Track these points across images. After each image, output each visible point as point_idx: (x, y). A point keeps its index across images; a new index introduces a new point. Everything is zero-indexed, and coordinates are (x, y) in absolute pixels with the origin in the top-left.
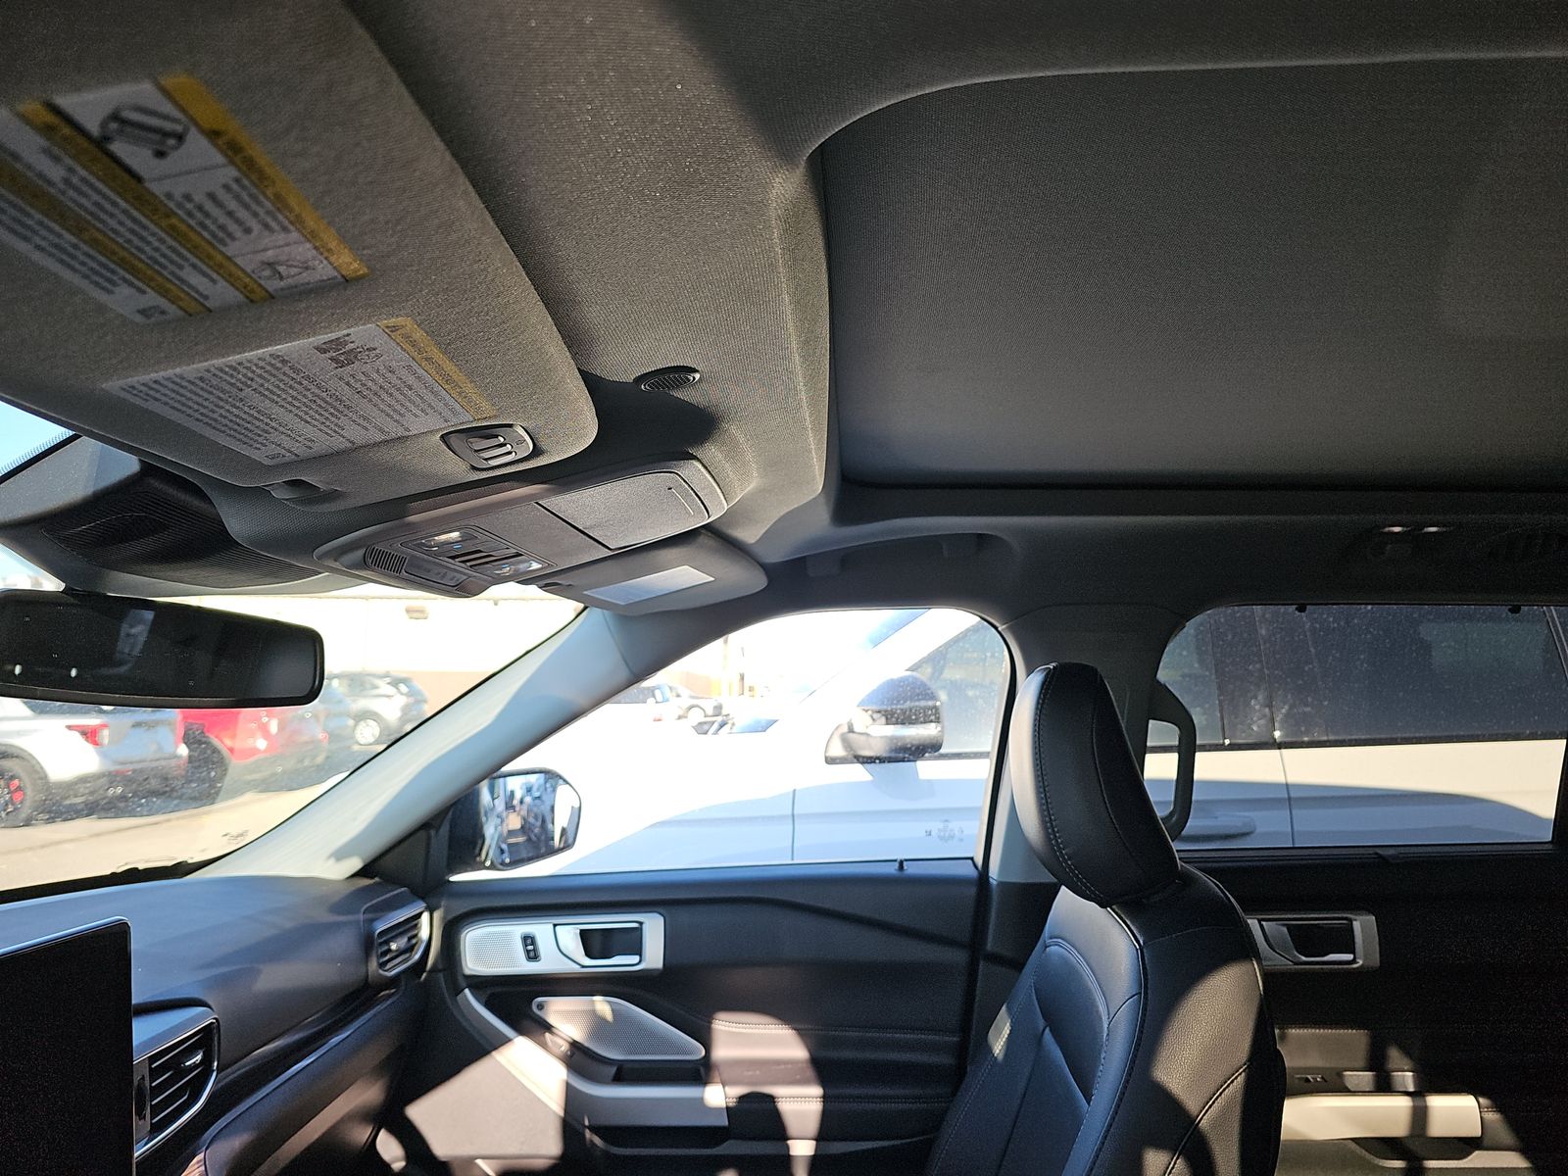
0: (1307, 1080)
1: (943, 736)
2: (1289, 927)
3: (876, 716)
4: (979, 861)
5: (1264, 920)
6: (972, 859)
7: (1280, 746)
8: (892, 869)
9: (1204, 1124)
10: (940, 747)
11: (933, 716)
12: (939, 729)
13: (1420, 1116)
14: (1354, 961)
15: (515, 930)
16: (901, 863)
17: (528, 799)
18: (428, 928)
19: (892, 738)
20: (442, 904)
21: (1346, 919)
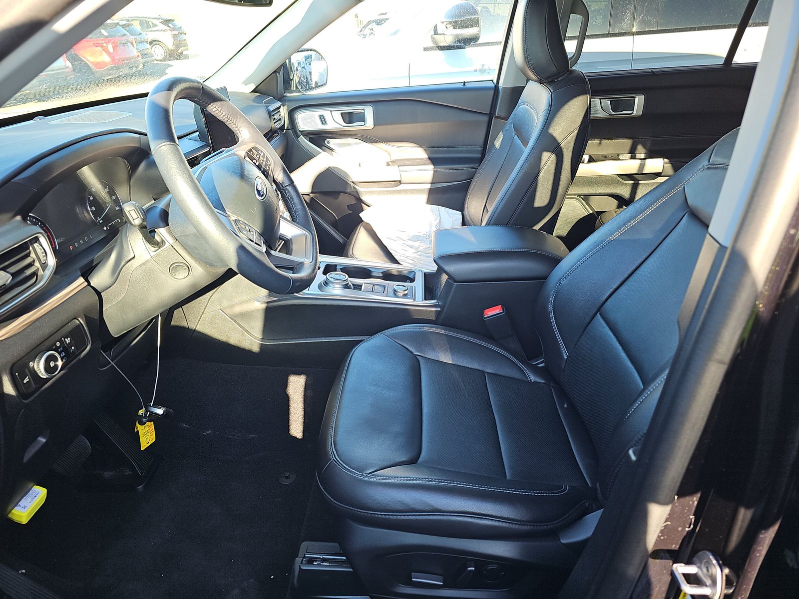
0: (606, 157)
1: (480, 33)
2: (611, 101)
3: (448, 26)
4: (495, 81)
5: (602, 99)
6: (492, 81)
7: (633, 34)
8: (461, 86)
9: (562, 145)
10: (478, 39)
11: (475, 23)
12: (478, 29)
13: (642, 166)
14: (632, 113)
15: (315, 113)
16: (465, 83)
17: (299, 69)
18: (284, 112)
19: (457, 36)
20: (286, 104)
21: (633, 97)
